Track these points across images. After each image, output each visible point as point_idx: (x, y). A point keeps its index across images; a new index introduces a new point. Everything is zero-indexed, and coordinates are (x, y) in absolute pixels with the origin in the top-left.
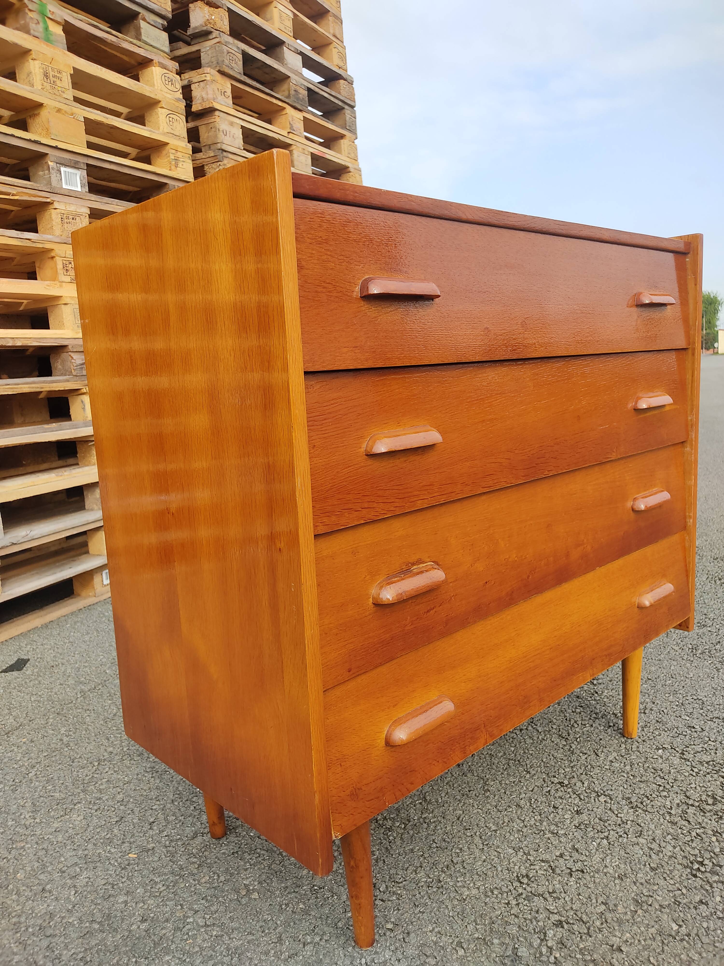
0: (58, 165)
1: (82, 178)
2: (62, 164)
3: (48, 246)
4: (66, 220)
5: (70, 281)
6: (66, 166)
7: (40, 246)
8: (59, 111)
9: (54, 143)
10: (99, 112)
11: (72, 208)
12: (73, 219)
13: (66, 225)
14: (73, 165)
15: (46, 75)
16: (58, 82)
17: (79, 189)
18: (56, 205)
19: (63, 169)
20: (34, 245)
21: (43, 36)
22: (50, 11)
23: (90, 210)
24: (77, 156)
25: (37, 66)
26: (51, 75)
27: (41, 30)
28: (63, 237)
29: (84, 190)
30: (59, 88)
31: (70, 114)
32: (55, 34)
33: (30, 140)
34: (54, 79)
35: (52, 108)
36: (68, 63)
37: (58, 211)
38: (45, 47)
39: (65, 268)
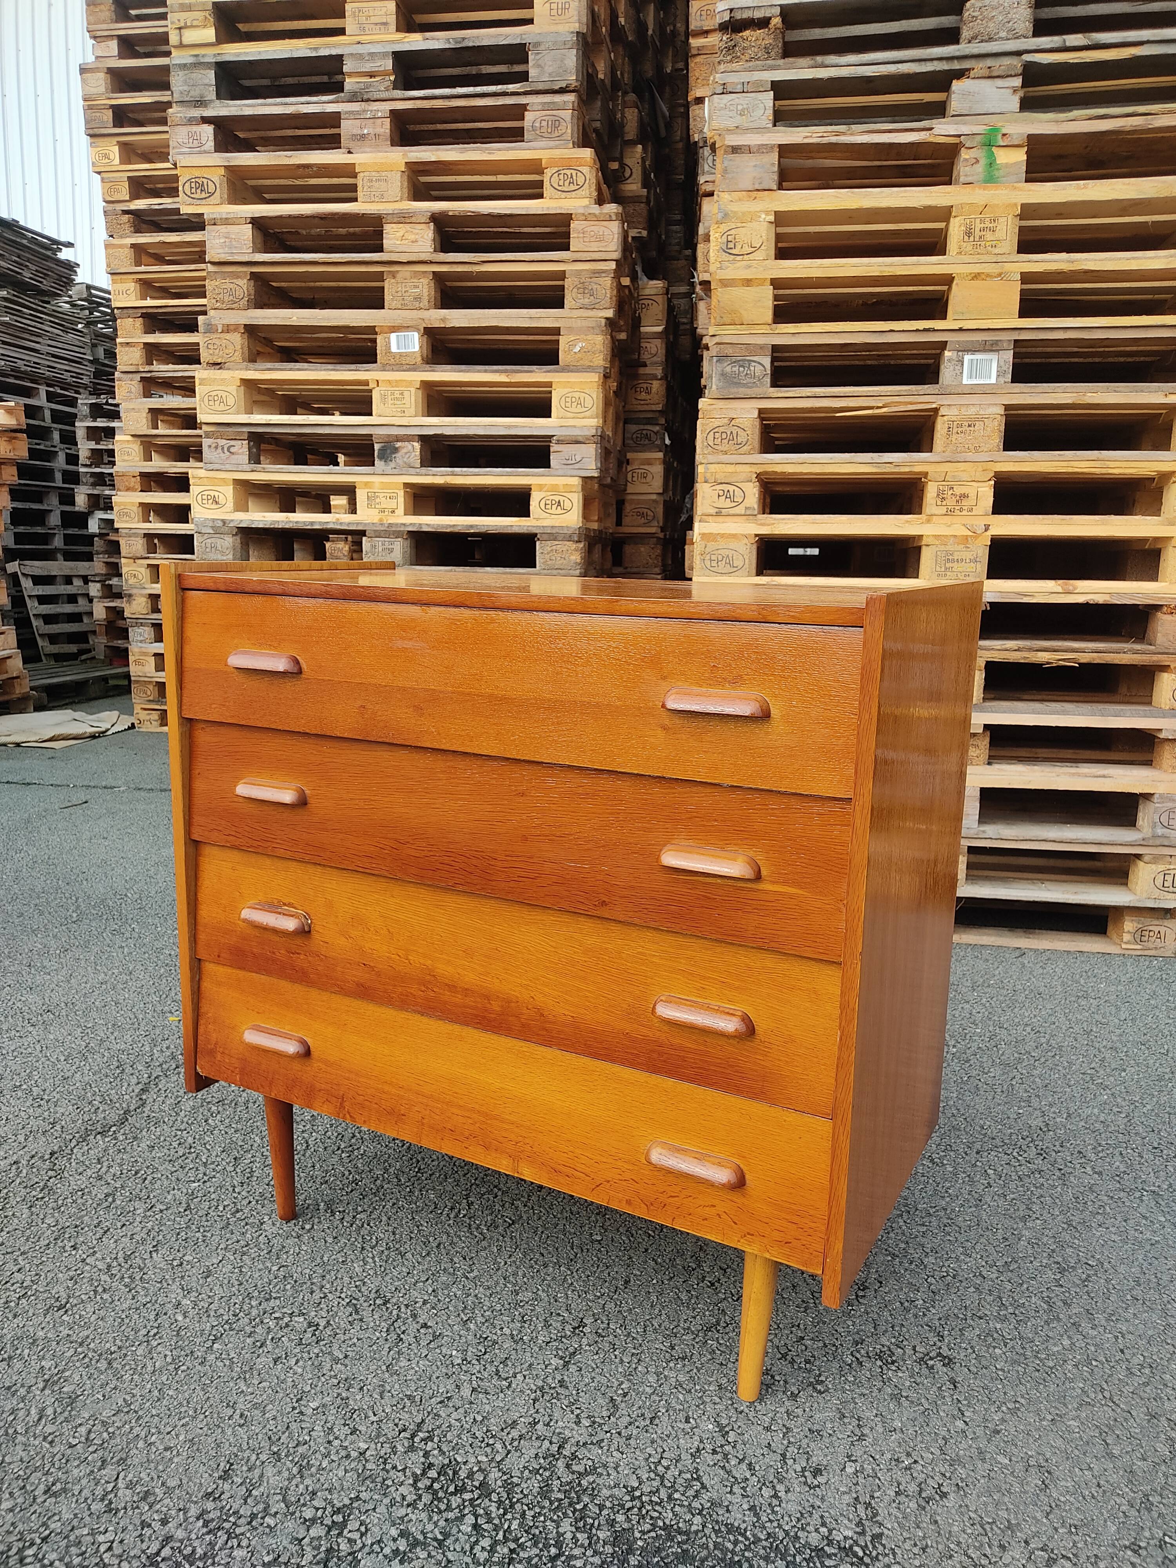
0: (960, 353)
1: (1002, 364)
2: (968, 351)
3: (918, 469)
4: (955, 430)
5: (944, 512)
6: (974, 351)
7: (907, 469)
8: (976, 276)
9: (957, 326)
10: (1064, 255)
11: (972, 411)
12: (969, 426)
13: (955, 436)
14: (989, 348)
15: (969, 233)
16: (988, 236)
17: (993, 380)
18: (942, 411)
19: (967, 358)
20: (897, 470)
21: (981, 177)
22: (1004, 135)
23: (1007, 407)
24: (997, 333)
25: (957, 225)
26: (977, 230)
27: (980, 170)
28: (947, 454)
29: (1002, 380)
30: (988, 244)
31: (1000, 275)
32: (1007, 165)
33: (917, 330)
34: (982, 233)
35: (964, 277)
36: (1014, 201)
37: (945, 418)
38: (981, 192)
39: (941, 496)
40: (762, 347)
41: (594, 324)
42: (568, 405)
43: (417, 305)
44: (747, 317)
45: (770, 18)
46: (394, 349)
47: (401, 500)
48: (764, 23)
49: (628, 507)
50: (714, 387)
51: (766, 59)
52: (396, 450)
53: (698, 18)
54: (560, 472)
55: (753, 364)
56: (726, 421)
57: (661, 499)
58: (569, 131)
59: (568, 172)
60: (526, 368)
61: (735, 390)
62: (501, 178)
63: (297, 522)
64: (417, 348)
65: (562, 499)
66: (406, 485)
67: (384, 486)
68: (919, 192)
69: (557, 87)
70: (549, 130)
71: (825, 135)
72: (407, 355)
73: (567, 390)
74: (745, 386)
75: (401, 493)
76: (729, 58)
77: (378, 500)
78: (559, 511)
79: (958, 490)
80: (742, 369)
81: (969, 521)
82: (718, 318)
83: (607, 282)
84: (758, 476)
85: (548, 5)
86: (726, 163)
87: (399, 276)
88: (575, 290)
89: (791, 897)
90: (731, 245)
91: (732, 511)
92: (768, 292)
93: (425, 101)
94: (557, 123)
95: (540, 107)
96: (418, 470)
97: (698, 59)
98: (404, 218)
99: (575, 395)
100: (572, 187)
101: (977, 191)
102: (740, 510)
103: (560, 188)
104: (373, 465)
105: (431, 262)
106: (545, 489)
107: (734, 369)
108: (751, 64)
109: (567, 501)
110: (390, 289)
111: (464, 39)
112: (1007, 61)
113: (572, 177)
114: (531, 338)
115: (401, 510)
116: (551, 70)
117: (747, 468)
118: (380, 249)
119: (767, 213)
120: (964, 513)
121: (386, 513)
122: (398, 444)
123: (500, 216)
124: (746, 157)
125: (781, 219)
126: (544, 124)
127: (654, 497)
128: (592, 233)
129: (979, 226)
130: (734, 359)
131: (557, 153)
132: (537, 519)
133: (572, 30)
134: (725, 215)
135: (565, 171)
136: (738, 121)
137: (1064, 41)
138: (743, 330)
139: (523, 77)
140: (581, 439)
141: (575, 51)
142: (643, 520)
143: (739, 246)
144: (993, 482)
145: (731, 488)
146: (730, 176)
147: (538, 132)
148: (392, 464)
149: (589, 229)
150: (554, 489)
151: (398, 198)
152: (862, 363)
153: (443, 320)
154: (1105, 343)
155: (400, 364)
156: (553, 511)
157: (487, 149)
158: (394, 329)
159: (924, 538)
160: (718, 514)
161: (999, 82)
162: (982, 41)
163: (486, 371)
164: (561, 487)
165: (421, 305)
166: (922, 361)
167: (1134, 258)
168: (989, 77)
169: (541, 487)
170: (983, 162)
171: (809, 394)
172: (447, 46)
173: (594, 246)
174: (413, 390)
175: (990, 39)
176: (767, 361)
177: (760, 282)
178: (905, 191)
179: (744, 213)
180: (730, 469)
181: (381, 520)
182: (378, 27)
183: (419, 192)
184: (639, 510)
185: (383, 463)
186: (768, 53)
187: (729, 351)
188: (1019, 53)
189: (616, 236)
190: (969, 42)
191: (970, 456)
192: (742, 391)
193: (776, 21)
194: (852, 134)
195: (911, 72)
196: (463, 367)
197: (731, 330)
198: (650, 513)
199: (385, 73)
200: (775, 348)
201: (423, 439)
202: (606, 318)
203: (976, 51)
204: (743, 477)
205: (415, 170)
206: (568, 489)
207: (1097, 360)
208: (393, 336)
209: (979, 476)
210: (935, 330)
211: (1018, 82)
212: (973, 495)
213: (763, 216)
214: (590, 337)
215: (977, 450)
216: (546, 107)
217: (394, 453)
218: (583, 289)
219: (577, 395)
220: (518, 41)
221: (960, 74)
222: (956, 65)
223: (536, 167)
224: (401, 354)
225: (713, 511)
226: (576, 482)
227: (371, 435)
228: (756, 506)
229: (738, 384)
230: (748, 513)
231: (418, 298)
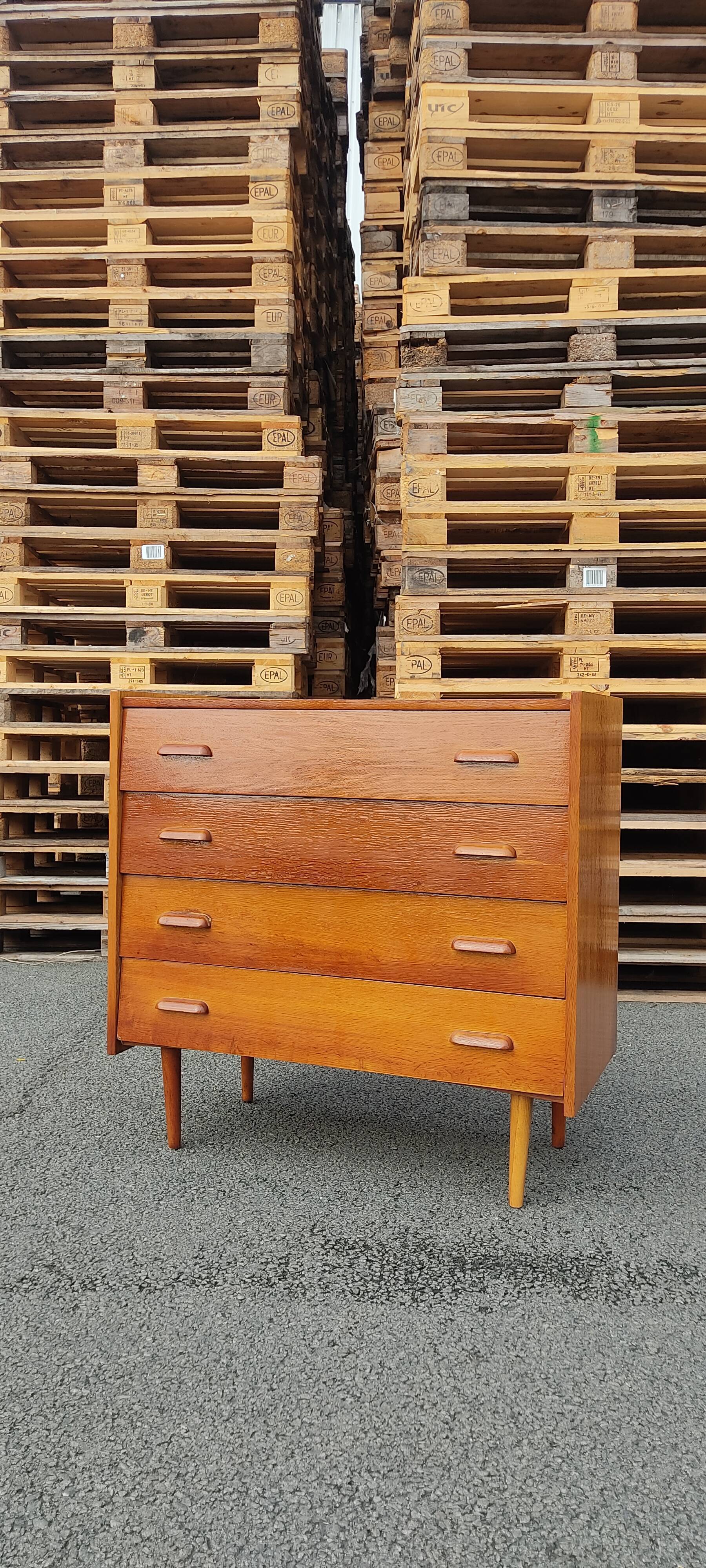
0: (581, 567)
1: (610, 573)
2: (586, 565)
3: (555, 646)
4: (580, 619)
5: (576, 676)
6: (590, 565)
7: (548, 646)
8: (588, 515)
9: (576, 548)
10: (648, 501)
11: (591, 606)
12: (590, 616)
13: (580, 623)
14: (600, 563)
15: (582, 485)
16: (596, 487)
17: (604, 585)
18: (570, 606)
19: (586, 570)
21: (589, 448)
22: (602, 421)
23: (615, 604)
24: (606, 553)
25: (574, 480)
26: (588, 483)
27: (588, 443)
28: (575, 635)
29: (610, 585)
30: (595, 493)
31: (605, 514)
32: (605, 441)
33: (550, 551)
34: (591, 486)
35: (580, 515)
36: (612, 464)
37: (573, 611)
38: (589, 458)
39: (573, 665)
40: (440, 560)
41: (302, 541)
42: (283, 600)
43: (164, 525)
44: (429, 539)
45: (438, 339)
46: (144, 557)
47: (148, 672)
48: (434, 342)
49: (316, 681)
50: (407, 587)
51: (436, 366)
52: (145, 633)
53: (369, 322)
54: (277, 650)
55: (435, 572)
56: (416, 611)
57: (343, 674)
58: (282, 403)
59: (282, 432)
60: (249, 572)
61: (423, 590)
62: (226, 433)
63: (60, 690)
64: (163, 557)
65: (279, 671)
66: (152, 660)
67: (135, 661)
68: (546, 457)
69: (272, 372)
70: (267, 402)
71: (479, 417)
72: (155, 561)
73: (282, 589)
74: (429, 586)
75: (148, 666)
76: (410, 363)
77: (128, 672)
78: (277, 680)
79: (585, 661)
80: (426, 575)
81: (595, 682)
82: (408, 540)
83: (312, 511)
84: (441, 650)
85: (265, 314)
86: (411, 435)
87: (149, 503)
88: (287, 516)
89: (535, 866)
90: (416, 490)
91: (422, 676)
92: (445, 522)
93: (170, 377)
94: (273, 397)
95: (259, 385)
96: (162, 649)
97: (370, 351)
98: (154, 461)
99: (288, 592)
100: (284, 443)
101: (586, 457)
102: (429, 675)
103: (275, 443)
104: (125, 645)
105: (175, 494)
106: (265, 663)
107: (422, 575)
108: (425, 368)
109: (283, 673)
110: (141, 513)
111: (201, 334)
112: (601, 374)
113: (284, 435)
114: (249, 550)
115: (147, 679)
116: (268, 359)
117: (432, 645)
118: (134, 483)
119: (441, 469)
120: (590, 676)
121: (135, 682)
122: (147, 629)
123: (229, 462)
124: (424, 431)
125: (450, 473)
126: (263, 397)
127: (338, 673)
128: (300, 476)
129: (588, 481)
130: (420, 569)
131: (273, 418)
132: (260, 686)
133: (283, 332)
134: (411, 470)
135: (279, 432)
136: (418, 406)
137: (638, 363)
138: (427, 548)
139: (247, 362)
140: (293, 625)
141: (286, 347)
142: (329, 691)
143: (421, 492)
144: (609, 655)
145: (421, 659)
146: (414, 443)
147: (258, 403)
148: (141, 644)
149: (297, 473)
150: (273, 663)
151: (149, 447)
152: (507, 572)
153: (184, 536)
154: (679, 560)
155: (149, 568)
156: (272, 680)
157: (219, 413)
158: (145, 542)
159: (563, 694)
160: (412, 678)
161: (597, 387)
162: (583, 361)
163: (217, 574)
164: (278, 662)
165: (167, 526)
166: (551, 572)
167: (695, 503)
168: (590, 383)
169: (262, 662)
170: (589, 438)
171: (476, 593)
172: (188, 338)
173: (302, 485)
174: (159, 588)
175: (589, 360)
176: (444, 570)
177: (438, 516)
178: (537, 457)
179: (424, 469)
180: (421, 645)
181: (131, 687)
182: (134, 322)
183: (164, 443)
184: (326, 683)
185: (133, 643)
186: (438, 361)
187: (417, 562)
188: (608, 369)
189: (318, 479)
190: (575, 361)
191: (592, 637)
192: (427, 590)
193: (442, 341)
194: (498, 417)
195: (537, 378)
196: (199, 571)
197: (418, 548)
198: (334, 685)
199: (139, 355)
200: (450, 561)
201: (166, 624)
202: (311, 537)
203: (580, 367)
204: (430, 651)
205: (161, 426)
206: (284, 663)
207: (674, 571)
208: (144, 548)
209: (599, 651)
210: (562, 551)
211: (609, 387)
212: (595, 664)
213: (438, 471)
214: (299, 550)
215: (596, 633)
216: (263, 385)
217: (143, 636)
218: (294, 515)
219: (290, 593)
220: (243, 338)
221: (570, 381)
222: (567, 375)
223: (257, 427)
224: (150, 561)
225: (409, 676)
226: (290, 657)
227: (124, 622)
228: (440, 673)
229: (425, 586)
230: (435, 677)
231: (164, 520)
